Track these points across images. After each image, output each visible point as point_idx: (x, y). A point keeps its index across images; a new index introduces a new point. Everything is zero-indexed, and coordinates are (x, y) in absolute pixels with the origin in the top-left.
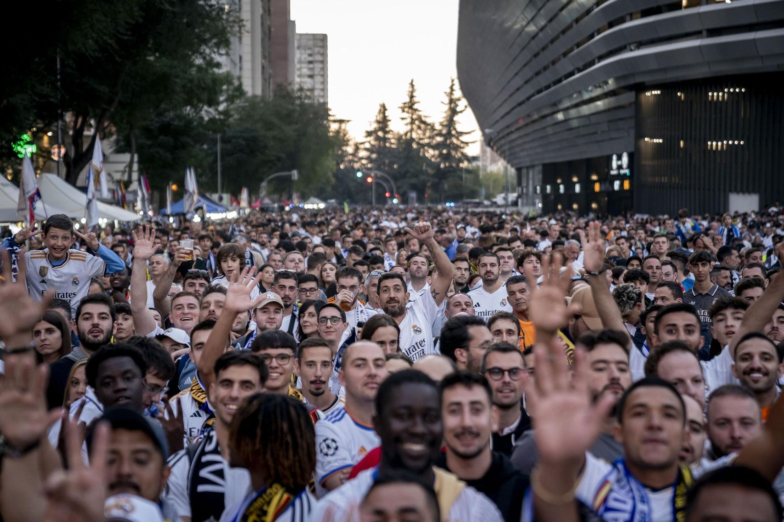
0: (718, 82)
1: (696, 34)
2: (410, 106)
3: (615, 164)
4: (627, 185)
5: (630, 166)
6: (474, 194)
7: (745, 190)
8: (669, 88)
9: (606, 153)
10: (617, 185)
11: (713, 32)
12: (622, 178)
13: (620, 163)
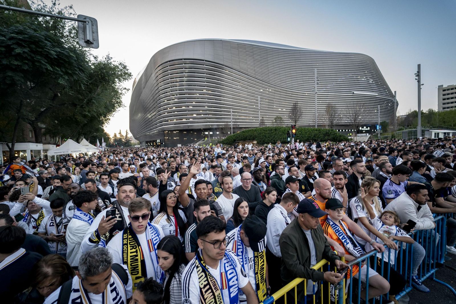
0: (175, 130)
1: (173, 124)
2: (120, 133)
3: (157, 141)
4: (160, 144)
5: (160, 141)
6: (131, 146)
7: (180, 144)
8: (169, 131)
9: (156, 139)
10: (158, 144)
11: (175, 124)
12: (159, 143)
13: (158, 141)
